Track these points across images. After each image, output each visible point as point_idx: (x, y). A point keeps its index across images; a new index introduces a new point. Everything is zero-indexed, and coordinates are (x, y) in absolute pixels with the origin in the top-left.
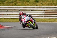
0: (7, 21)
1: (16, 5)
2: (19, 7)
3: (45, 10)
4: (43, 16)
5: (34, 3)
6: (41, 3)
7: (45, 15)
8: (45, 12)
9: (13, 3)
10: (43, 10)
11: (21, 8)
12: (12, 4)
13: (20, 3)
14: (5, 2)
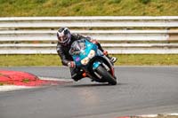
0: (53, 63)
1: (78, 11)
2: (90, 20)
3: (169, 28)
4: (163, 47)
5: (136, 6)
6: (158, 7)
7: (169, 42)
8: (170, 34)
9: (71, 7)
10: (164, 28)
11: (93, 21)
12: (66, 9)
13: (91, 5)
14: (44, 5)
